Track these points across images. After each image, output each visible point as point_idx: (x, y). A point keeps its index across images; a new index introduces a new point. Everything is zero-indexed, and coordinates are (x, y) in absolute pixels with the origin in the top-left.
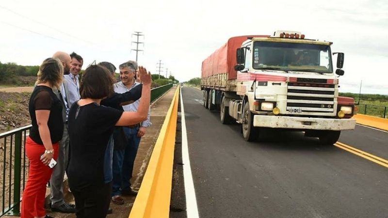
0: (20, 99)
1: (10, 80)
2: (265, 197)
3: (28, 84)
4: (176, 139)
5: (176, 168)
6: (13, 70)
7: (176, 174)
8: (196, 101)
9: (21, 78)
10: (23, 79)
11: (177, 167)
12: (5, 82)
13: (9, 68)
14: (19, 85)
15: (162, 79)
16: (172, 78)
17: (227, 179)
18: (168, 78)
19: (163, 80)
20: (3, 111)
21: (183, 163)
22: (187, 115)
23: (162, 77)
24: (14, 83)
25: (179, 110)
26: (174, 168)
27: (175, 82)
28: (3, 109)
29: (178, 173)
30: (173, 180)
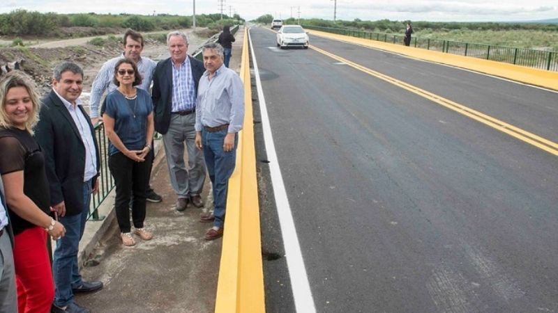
0: (65, 56)
1: (52, 32)
2: (392, 223)
3: (71, 36)
4: (254, 116)
5: (260, 171)
6: (54, 21)
7: (262, 180)
8: (270, 50)
9: (64, 29)
10: (65, 31)
11: (261, 169)
12: (46, 35)
13: (49, 20)
14: (62, 38)
15: (225, 20)
16: (237, 17)
17: (332, 188)
18: (232, 16)
19: (227, 20)
20: (46, 71)
21: (269, 160)
22: (263, 73)
23: (225, 17)
24: (56, 36)
25: (251, 66)
26: (258, 170)
27: (241, 22)
28: (46, 69)
29: (264, 180)
30: (260, 193)
